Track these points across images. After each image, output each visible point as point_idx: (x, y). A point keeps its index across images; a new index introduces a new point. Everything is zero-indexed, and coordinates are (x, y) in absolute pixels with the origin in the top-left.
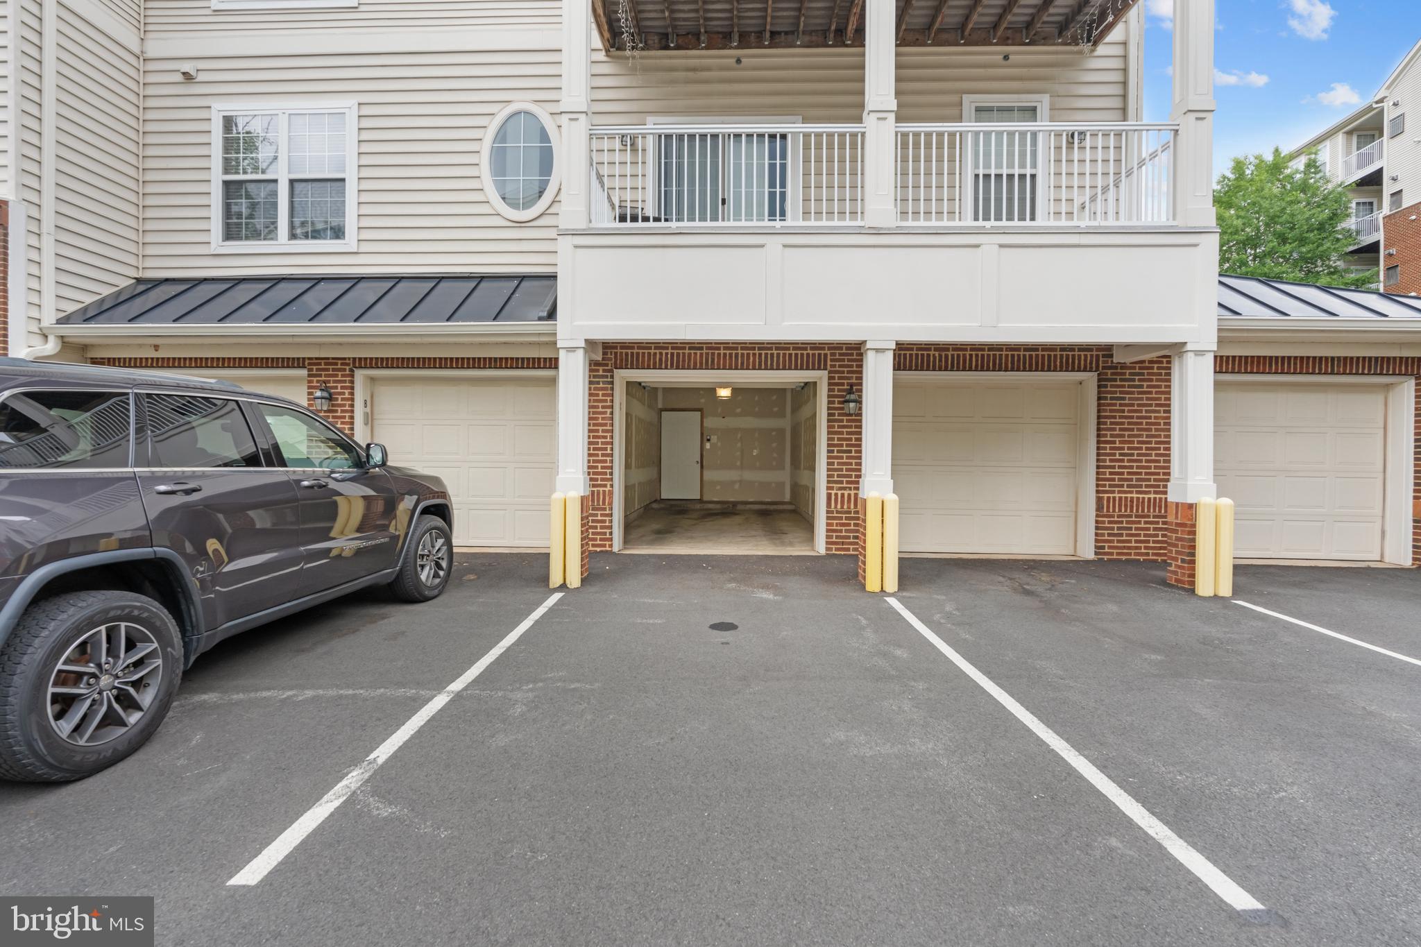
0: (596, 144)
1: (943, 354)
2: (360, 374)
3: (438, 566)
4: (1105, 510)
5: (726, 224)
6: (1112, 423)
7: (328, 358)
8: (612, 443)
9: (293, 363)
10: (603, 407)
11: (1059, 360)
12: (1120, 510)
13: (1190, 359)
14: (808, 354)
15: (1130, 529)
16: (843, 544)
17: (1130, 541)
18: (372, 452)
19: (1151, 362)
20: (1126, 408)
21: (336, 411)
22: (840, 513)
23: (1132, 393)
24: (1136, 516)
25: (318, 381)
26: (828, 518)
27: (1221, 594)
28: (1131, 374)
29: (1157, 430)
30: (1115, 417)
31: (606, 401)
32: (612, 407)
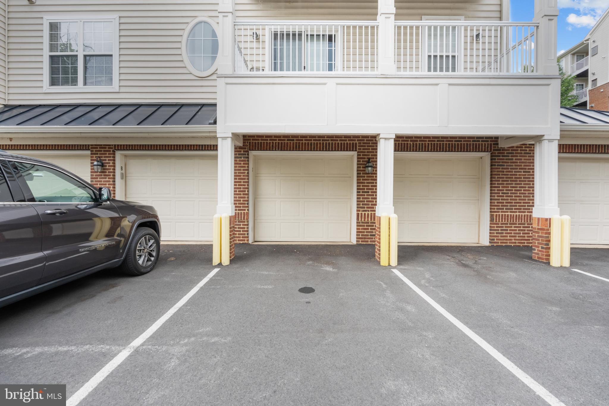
1: (415, 143)
2: (118, 154)
3: (150, 255)
4: (495, 221)
6: (498, 178)
7: (101, 145)
8: (248, 189)
9: (83, 148)
10: (243, 170)
11: (472, 146)
12: (502, 221)
13: (545, 144)
14: (347, 143)
15: (507, 230)
16: (365, 238)
17: (507, 237)
18: (103, 192)
19: (517, 147)
20: (505, 170)
21: (106, 172)
22: (364, 223)
23: (508, 162)
24: (510, 224)
25: (96, 157)
26: (357, 226)
27: (564, 265)
28: (507, 153)
29: (520, 181)
30: (499, 175)
31: (245, 167)
32: (248, 170)
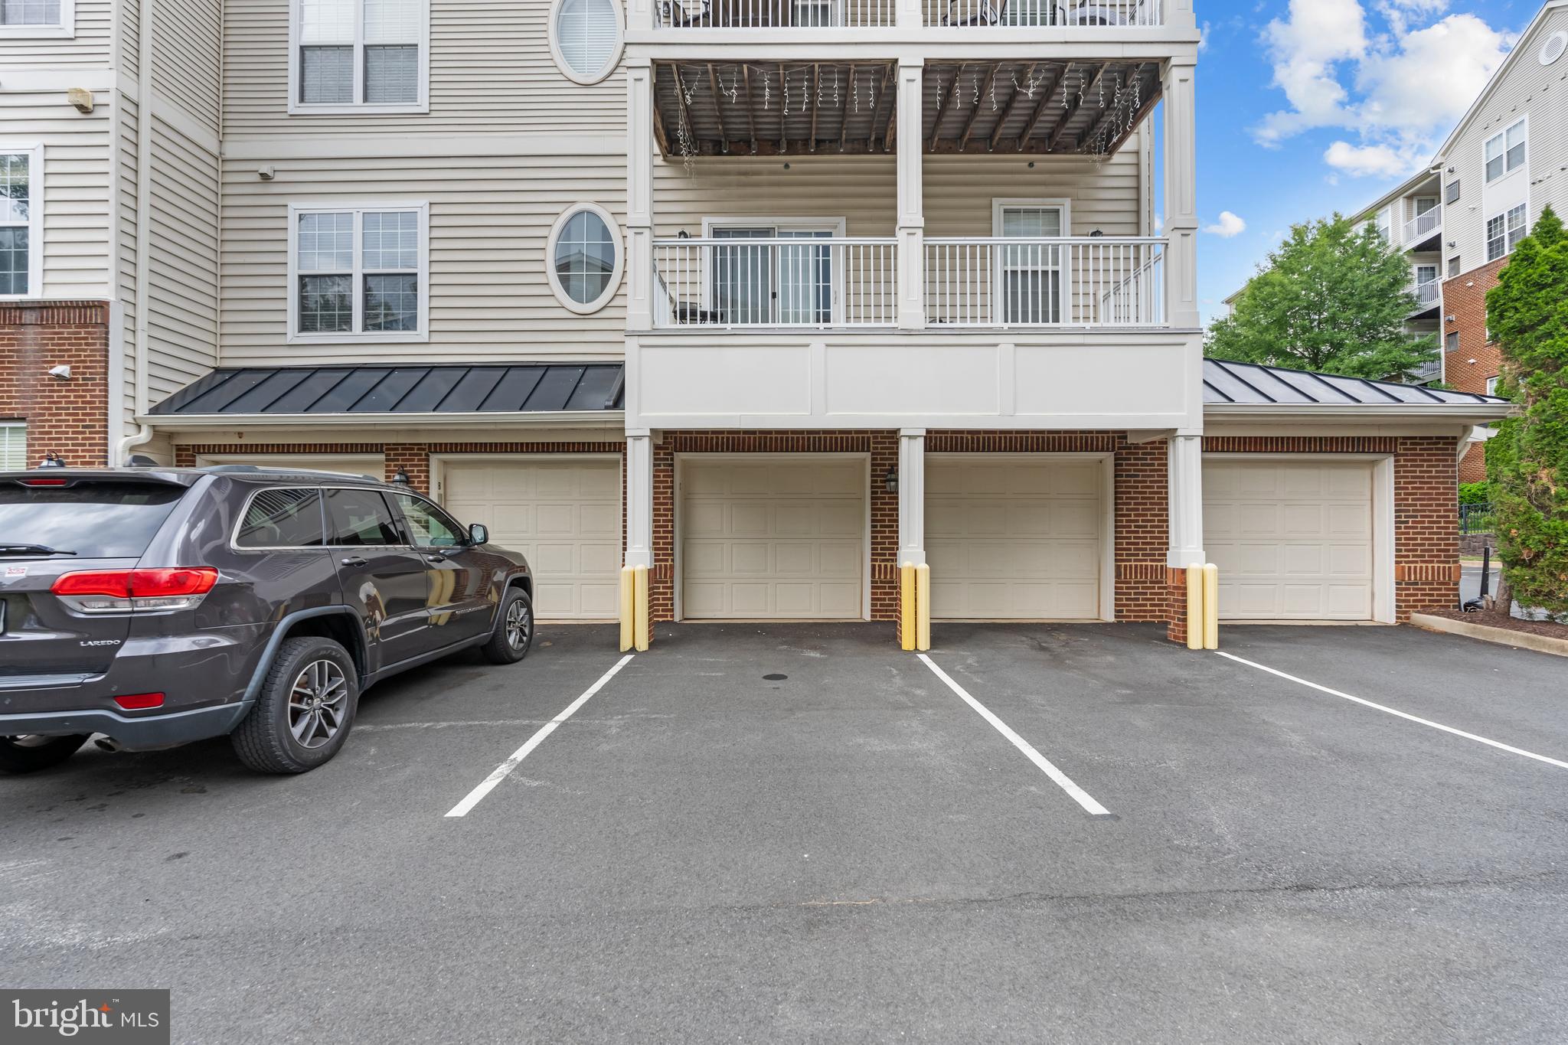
0: (658, 254)
2: (434, 459)
3: (522, 631)
4: (1123, 577)
5: (775, 325)
6: (1127, 498)
7: (405, 444)
8: (672, 521)
9: (371, 449)
10: (664, 488)
11: (1079, 442)
12: (1136, 577)
13: (1180, 442)
14: (853, 438)
15: (1146, 594)
16: (886, 611)
17: (1146, 605)
20: (1140, 485)
22: (885, 582)
23: (1146, 471)
24: (1151, 582)
25: (395, 466)
26: (873, 588)
27: (1208, 648)
28: (1143, 454)
30: (1130, 493)
31: (667, 482)
32: (672, 487)
